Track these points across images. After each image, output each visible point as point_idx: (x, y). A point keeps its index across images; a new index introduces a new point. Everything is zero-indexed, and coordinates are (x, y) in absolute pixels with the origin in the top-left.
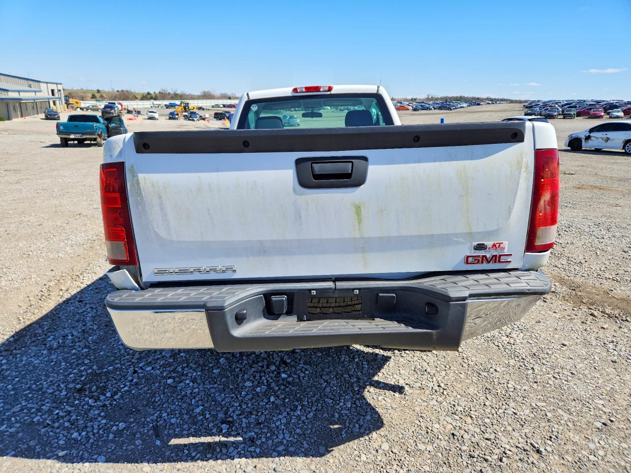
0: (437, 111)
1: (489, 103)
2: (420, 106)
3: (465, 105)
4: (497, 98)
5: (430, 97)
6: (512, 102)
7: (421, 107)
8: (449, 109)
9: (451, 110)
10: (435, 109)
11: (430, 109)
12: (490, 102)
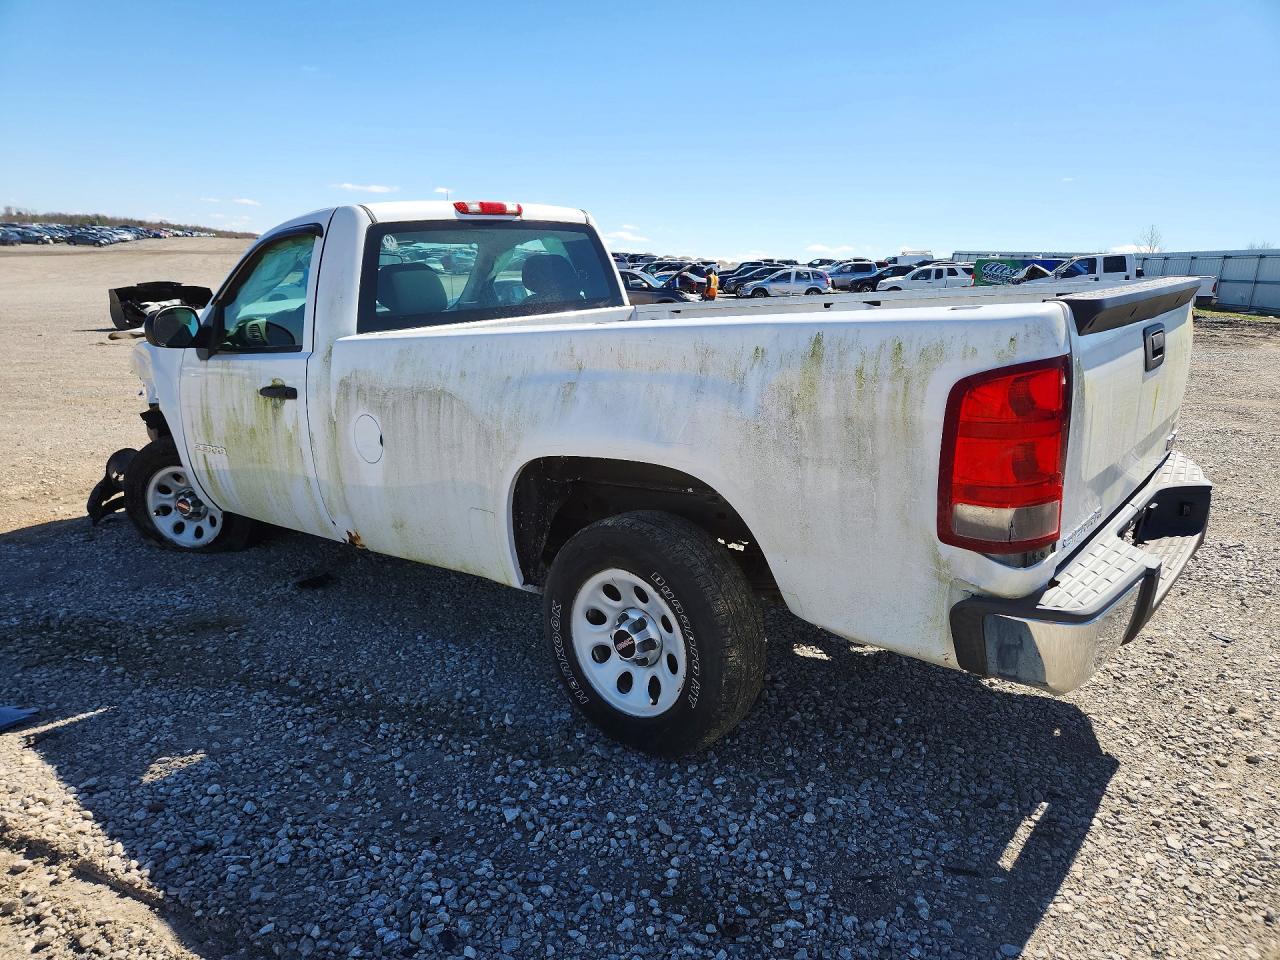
0: (66, 247)
1: (177, 235)
2: (16, 234)
3: (128, 236)
4: (182, 224)
5: (14, 214)
6: (220, 234)
7: (18, 237)
8: (96, 243)
9: (101, 245)
10: (56, 241)
11: (47, 242)
12: (180, 233)
